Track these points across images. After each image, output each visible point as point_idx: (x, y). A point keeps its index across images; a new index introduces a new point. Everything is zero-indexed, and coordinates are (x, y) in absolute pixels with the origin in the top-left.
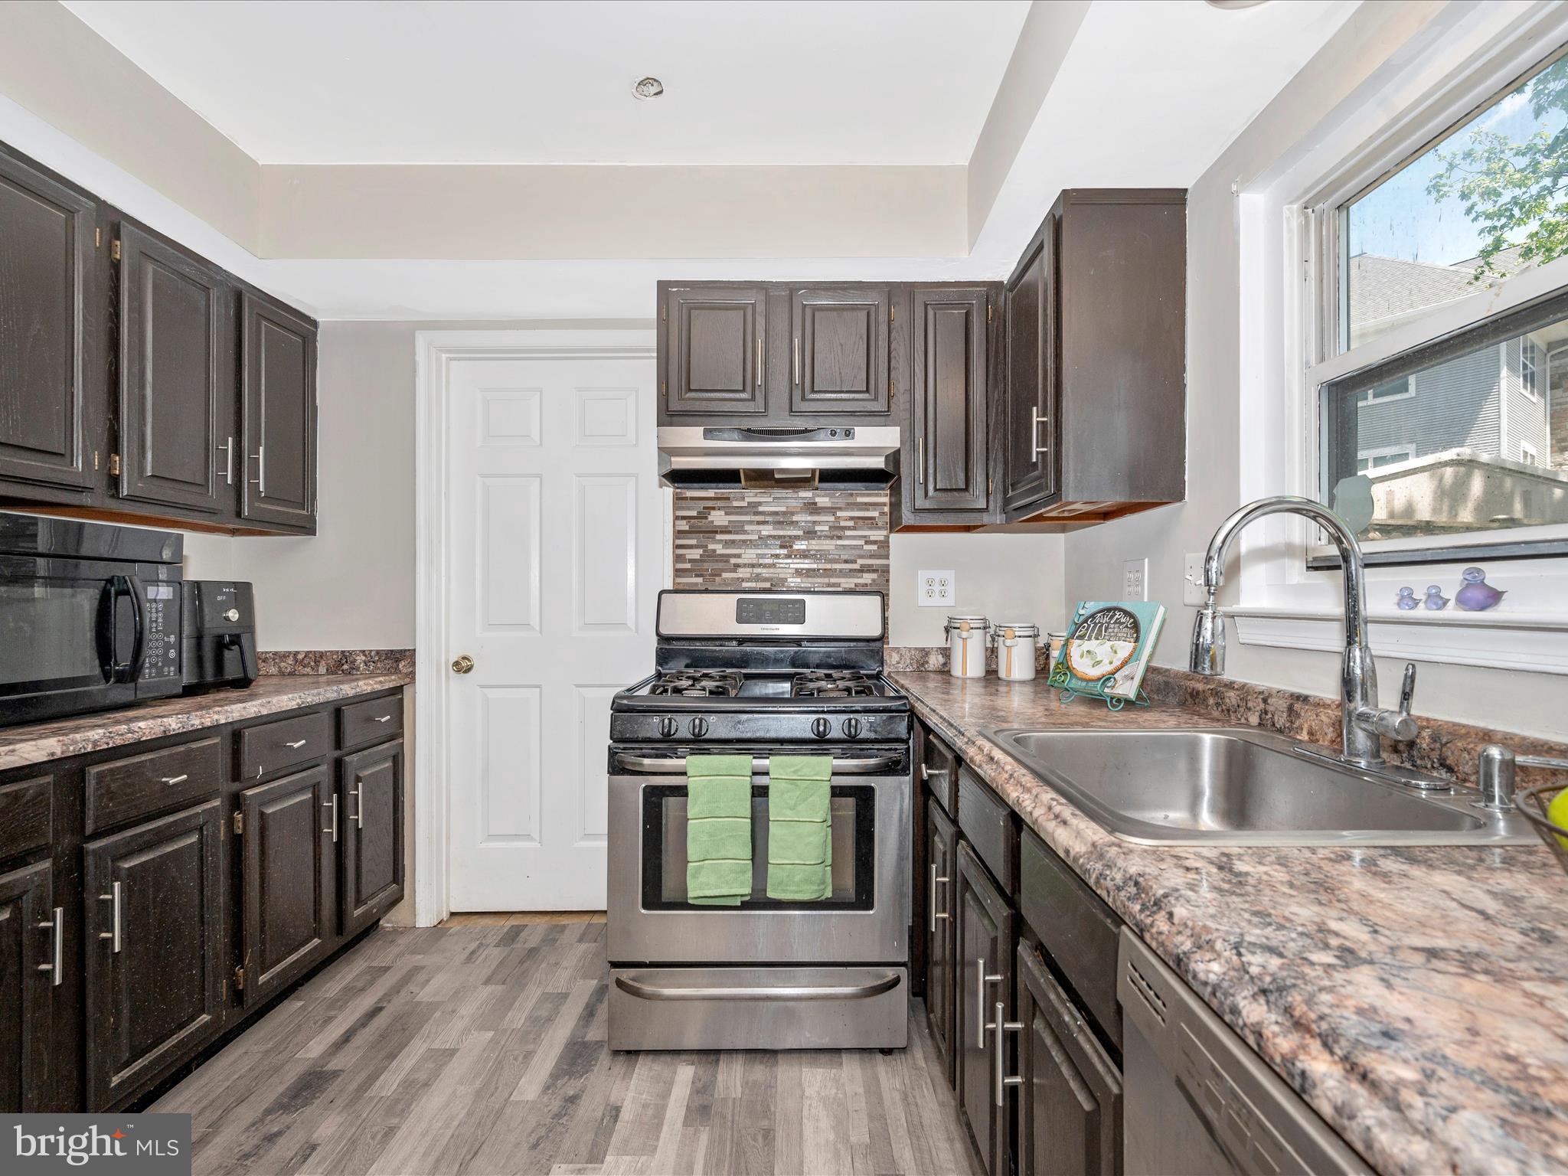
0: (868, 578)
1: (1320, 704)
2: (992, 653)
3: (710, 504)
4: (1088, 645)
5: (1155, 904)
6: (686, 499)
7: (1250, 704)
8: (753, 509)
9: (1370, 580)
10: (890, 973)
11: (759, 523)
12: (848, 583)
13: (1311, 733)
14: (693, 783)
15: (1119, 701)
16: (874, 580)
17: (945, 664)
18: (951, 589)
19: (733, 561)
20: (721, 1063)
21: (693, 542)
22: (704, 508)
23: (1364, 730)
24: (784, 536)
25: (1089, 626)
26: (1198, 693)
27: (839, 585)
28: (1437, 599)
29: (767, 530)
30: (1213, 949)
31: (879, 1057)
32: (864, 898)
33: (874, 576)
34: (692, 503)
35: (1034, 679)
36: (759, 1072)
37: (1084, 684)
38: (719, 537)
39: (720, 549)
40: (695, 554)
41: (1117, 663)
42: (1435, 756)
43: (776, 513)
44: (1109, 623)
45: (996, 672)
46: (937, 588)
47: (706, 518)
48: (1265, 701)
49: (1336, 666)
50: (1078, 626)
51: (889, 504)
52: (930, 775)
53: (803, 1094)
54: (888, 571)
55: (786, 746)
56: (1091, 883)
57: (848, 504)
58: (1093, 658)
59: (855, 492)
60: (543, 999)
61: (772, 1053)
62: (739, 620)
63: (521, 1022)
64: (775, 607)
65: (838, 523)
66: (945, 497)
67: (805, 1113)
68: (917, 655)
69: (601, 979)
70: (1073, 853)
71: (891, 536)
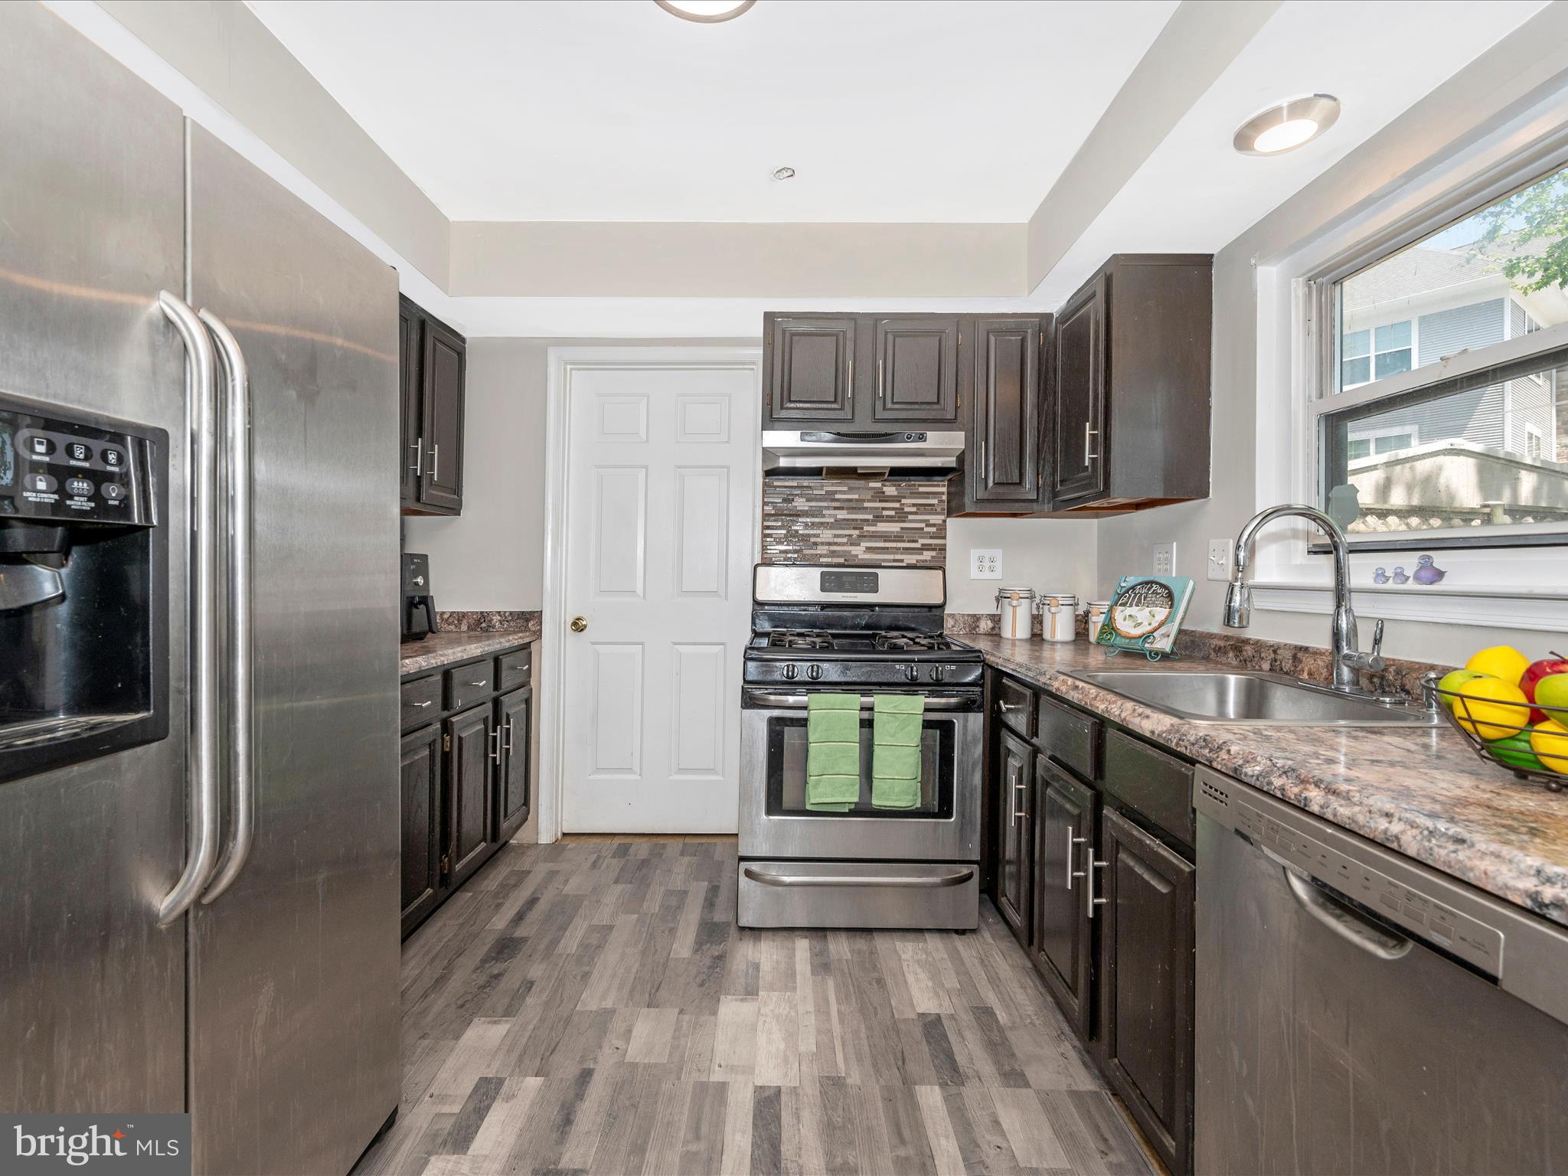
0: (927, 555)
1: (1317, 653)
2: (1037, 620)
3: (792, 492)
4: (1128, 611)
5: (1218, 747)
6: (775, 487)
7: (1263, 655)
8: (830, 494)
9: (1354, 561)
10: (965, 870)
11: (835, 508)
12: (911, 559)
13: (1310, 674)
14: (814, 715)
15: (1157, 654)
16: (932, 557)
17: (993, 628)
18: (998, 564)
19: (813, 540)
20: (829, 938)
21: (779, 524)
22: (789, 495)
23: (1348, 666)
24: (857, 520)
25: (1130, 596)
26: (1219, 648)
27: (902, 561)
28: (1401, 576)
29: (842, 515)
30: (1256, 761)
31: (955, 937)
32: (945, 811)
33: (934, 553)
34: (778, 491)
35: (1074, 641)
36: (861, 943)
37: (1127, 641)
38: (801, 519)
39: (802, 530)
41: (1155, 624)
42: (1398, 683)
43: (850, 500)
44: (1147, 593)
45: (1041, 635)
46: (987, 564)
47: (791, 504)
48: (1275, 652)
49: (1328, 624)
50: (1120, 596)
51: (948, 493)
52: (1007, 709)
53: (900, 959)
54: (945, 550)
55: (883, 688)
56: (1173, 745)
57: (911, 493)
58: (1135, 621)
59: (917, 483)
60: (670, 893)
61: (868, 931)
62: (823, 590)
63: (657, 909)
64: (849, 579)
65: (903, 509)
66: (1001, 490)
67: (905, 969)
68: (970, 620)
69: (710, 882)
70: (1157, 732)
71: (948, 520)
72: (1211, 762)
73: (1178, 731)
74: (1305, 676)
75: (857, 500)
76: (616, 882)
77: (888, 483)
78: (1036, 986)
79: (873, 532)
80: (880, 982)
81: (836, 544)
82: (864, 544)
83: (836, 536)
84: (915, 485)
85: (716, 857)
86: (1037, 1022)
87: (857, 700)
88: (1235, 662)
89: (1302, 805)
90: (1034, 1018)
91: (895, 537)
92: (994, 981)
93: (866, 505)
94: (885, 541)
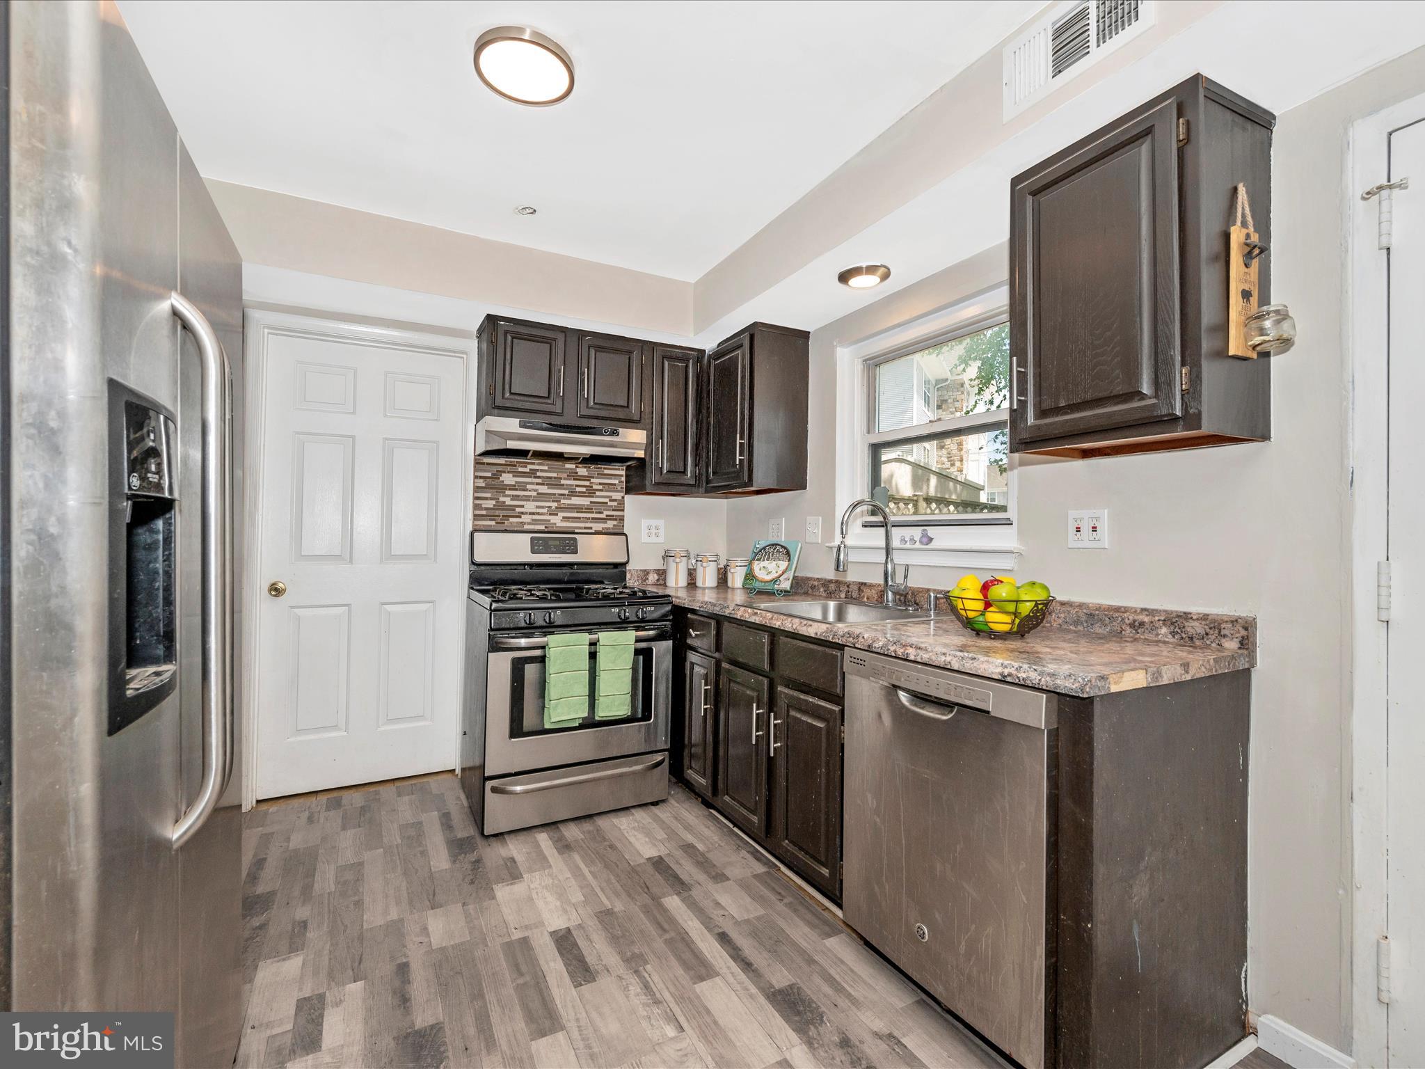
0: (610, 524)
1: (871, 586)
2: (691, 574)
3: (500, 468)
4: (762, 564)
5: (857, 636)
6: (483, 464)
7: (841, 589)
8: (533, 472)
9: (894, 532)
10: (659, 757)
11: (537, 484)
12: (598, 527)
13: (868, 598)
14: (552, 653)
15: (781, 591)
16: (614, 525)
17: (658, 580)
18: (662, 532)
19: (518, 510)
20: (561, 828)
21: (489, 495)
22: (497, 471)
23: (892, 591)
24: (555, 494)
25: (762, 554)
26: (815, 586)
27: (591, 528)
28: (913, 540)
29: (543, 489)
30: (878, 640)
31: (652, 807)
32: (646, 717)
33: (615, 523)
34: (488, 467)
35: (717, 587)
36: (587, 826)
37: (763, 584)
38: (508, 492)
39: (508, 501)
40: (490, 504)
41: (780, 572)
42: (913, 600)
43: (551, 478)
44: (773, 552)
46: (653, 531)
47: (499, 478)
48: (848, 586)
49: (881, 569)
50: (756, 554)
51: (627, 476)
52: (696, 635)
53: (620, 829)
54: (623, 520)
55: (602, 627)
56: (830, 639)
57: (598, 474)
58: (767, 570)
59: (603, 466)
60: (403, 827)
61: (589, 817)
62: (533, 552)
63: (399, 841)
64: (557, 543)
65: (592, 487)
66: (671, 476)
67: (626, 835)
68: (642, 574)
69: (439, 811)
70: (819, 634)
71: (626, 496)
72: (854, 645)
73: (832, 631)
74: (865, 599)
75: (555, 478)
76: (344, 828)
77: (580, 465)
78: (714, 824)
79: (568, 504)
80: (612, 847)
81: (538, 514)
82: (561, 515)
83: (537, 507)
84: (601, 468)
85: (435, 791)
86: (722, 844)
87: (585, 638)
88: (824, 595)
89: (905, 657)
90: (720, 842)
91: (586, 509)
92: (688, 828)
93: (563, 482)
94: (578, 512)
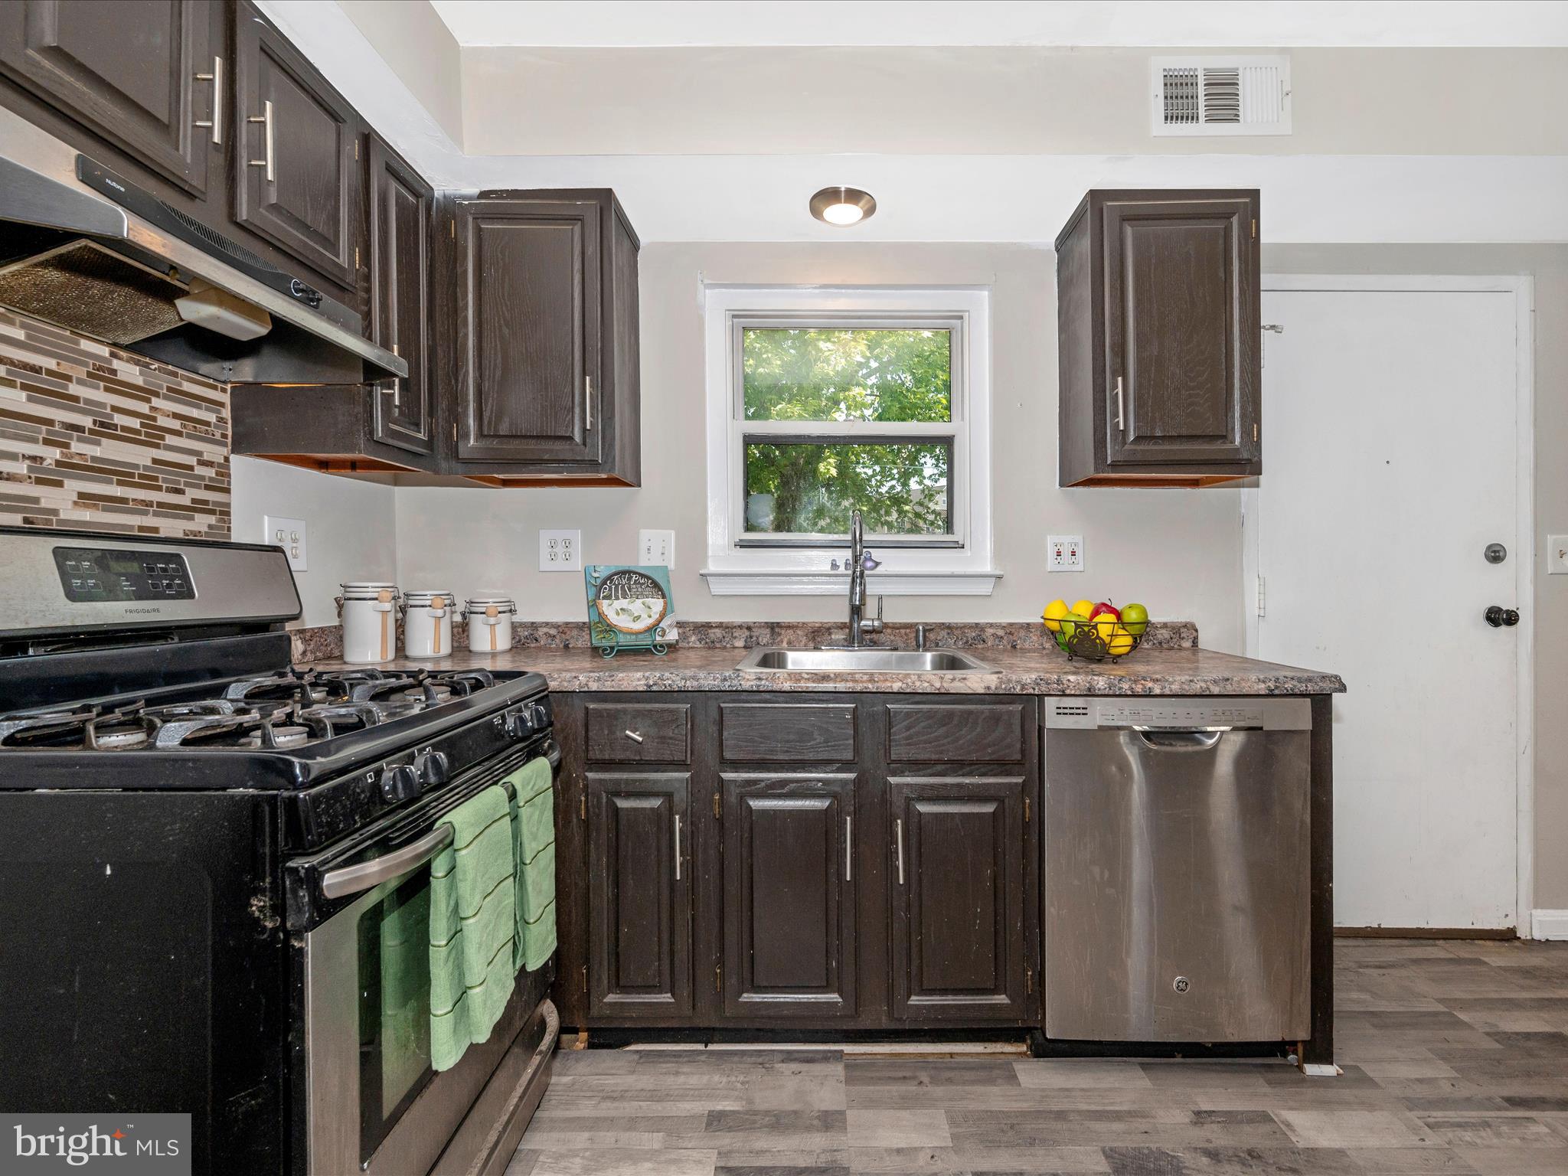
0: (201, 523)
4: (617, 604)
16: (210, 527)
18: (302, 547)
24: (53, 422)
25: (610, 588)
27: (156, 530)
29: (19, 402)
33: (212, 519)
41: (656, 616)
44: (629, 584)
46: (288, 544)
48: (747, 630)
51: (234, 404)
54: (228, 514)
56: (1018, 690)
57: (169, 389)
58: (630, 614)
62: (71, 595)
64: (126, 567)
65: (154, 419)
71: (234, 458)
72: (1063, 691)
75: (56, 374)
77: (122, 354)
79: (92, 458)
84: (172, 374)
86: (741, 1080)
90: (732, 1079)
91: (141, 476)
92: (657, 1096)
93: (73, 389)
94: (120, 483)
